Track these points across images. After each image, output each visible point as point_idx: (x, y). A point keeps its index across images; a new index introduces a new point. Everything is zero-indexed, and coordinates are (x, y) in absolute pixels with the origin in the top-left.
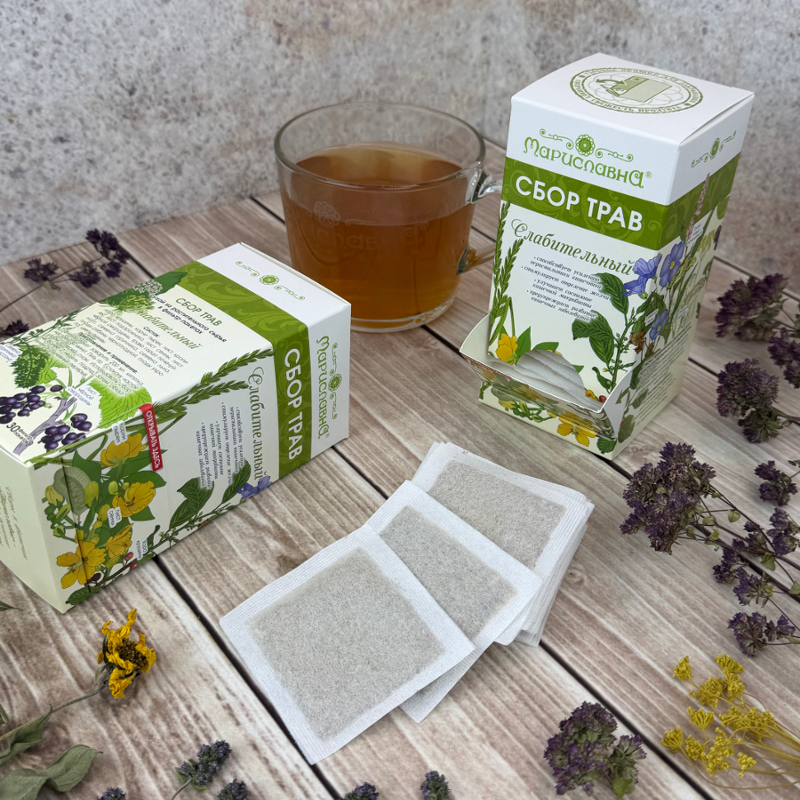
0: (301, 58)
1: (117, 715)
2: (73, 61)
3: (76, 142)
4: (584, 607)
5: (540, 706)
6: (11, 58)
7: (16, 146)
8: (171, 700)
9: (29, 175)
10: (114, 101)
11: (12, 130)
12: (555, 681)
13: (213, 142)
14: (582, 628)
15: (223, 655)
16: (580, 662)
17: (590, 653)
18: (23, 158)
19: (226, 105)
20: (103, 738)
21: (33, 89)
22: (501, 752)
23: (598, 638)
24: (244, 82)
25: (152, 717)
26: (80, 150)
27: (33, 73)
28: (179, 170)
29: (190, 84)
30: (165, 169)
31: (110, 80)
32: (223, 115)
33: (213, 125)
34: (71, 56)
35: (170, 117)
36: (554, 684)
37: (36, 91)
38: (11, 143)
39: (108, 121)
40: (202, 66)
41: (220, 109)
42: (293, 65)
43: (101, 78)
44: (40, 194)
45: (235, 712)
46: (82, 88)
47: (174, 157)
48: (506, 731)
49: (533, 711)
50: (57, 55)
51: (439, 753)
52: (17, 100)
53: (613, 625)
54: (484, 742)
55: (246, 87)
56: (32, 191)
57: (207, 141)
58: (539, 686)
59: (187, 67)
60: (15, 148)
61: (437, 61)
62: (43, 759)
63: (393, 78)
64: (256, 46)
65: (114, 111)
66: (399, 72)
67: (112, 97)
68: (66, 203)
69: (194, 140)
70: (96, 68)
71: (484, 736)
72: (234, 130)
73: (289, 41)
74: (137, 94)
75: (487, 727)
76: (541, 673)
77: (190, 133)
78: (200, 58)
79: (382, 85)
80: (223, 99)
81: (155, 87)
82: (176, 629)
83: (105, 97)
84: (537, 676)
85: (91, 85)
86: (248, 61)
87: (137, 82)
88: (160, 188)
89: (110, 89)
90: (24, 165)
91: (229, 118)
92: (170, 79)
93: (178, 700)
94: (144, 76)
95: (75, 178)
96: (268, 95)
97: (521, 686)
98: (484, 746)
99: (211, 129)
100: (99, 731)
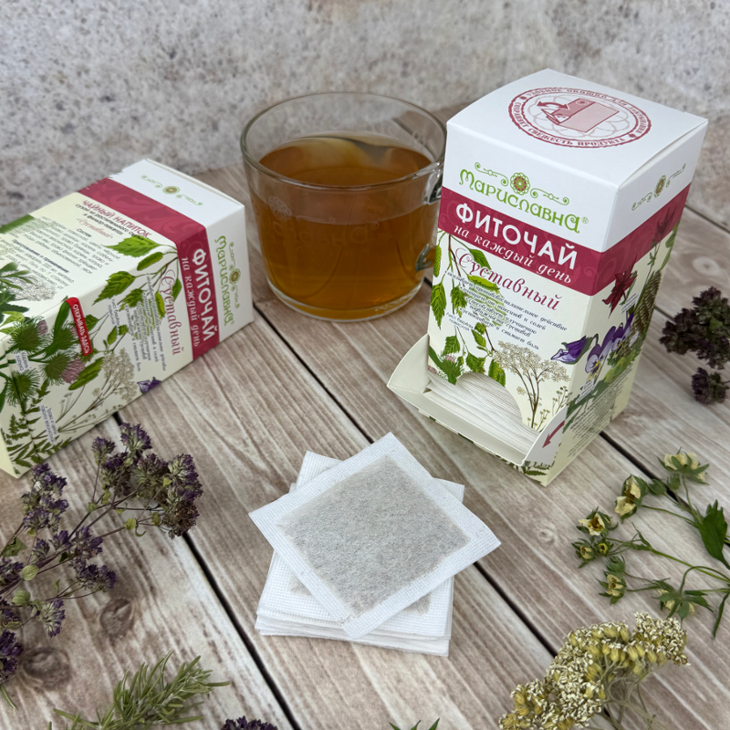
0: (331, 23)
1: (113, 645)
2: (118, 27)
3: (121, 100)
4: (552, 567)
5: (501, 663)
6: (61, 24)
7: (67, 104)
8: (163, 634)
9: (78, 131)
10: (157, 64)
11: (63, 90)
12: (517, 639)
13: (247, 102)
14: (548, 587)
15: (214, 594)
16: (543, 622)
17: (553, 613)
18: (73, 115)
19: (260, 67)
20: (99, 666)
21: (82, 53)
22: (459, 706)
23: (562, 598)
24: (277, 45)
25: (144, 649)
26: (124, 108)
27: (82, 38)
28: (215, 127)
29: (227, 48)
30: (203, 126)
31: (152, 44)
32: (257, 76)
33: (247, 85)
34: (116, 23)
35: (208, 78)
36: (516, 642)
37: (85, 55)
38: (62, 102)
39: (151, 82)
40: (238, 31)
41: (254, 70)
42: (323, 29)
43: (144, 43)
44: (89, 148)
45: (219, 649)
46: (127, 52)
47: (211, 115)
48: (466, 685)
49: (493, 667)
50: (103, 22)
51: (401, 702)
52: (67, 63)
53: (578, 587)
54: (444, 695)
55: (279, 50)
56: (81, 144)
57: (242, 100)
58: (502, 643)
59: (223, 32)
60: (65, 107)
61: (460, 25)
62: (45, 682)
63: (418, 42)
64: (289, 13)
65: (156, 73)
66: (424, 36)
67: (154, 60)
68: (112, 156)
69: (230, 99)
70: (140, 33)
71: (445, 689)
72: (267, 90)
73: (320, 8)
74: (178, 57)
75: (448, 680)
76: (505, 630)
77: (226, 93)
78: (236, 24)
79: (407, 48)
80: (257, 62)
81: (194, 51)
82: (173, 566)
83: (148, 60)
84: (501, 633)
85: (135, 49)
86: (280, 25)
87: (177, 46)
88: (199, 143)
89: (153, 52)
90: (74, 122)
91: (262, 79)
92: (208, 43)
93: (169, 634)
94: (184, 40)
95: (120, 134)
96: (299, 58)
97: (485, 643)
98: (444, 699)
99: (245, 89)
100: (97, 659)
